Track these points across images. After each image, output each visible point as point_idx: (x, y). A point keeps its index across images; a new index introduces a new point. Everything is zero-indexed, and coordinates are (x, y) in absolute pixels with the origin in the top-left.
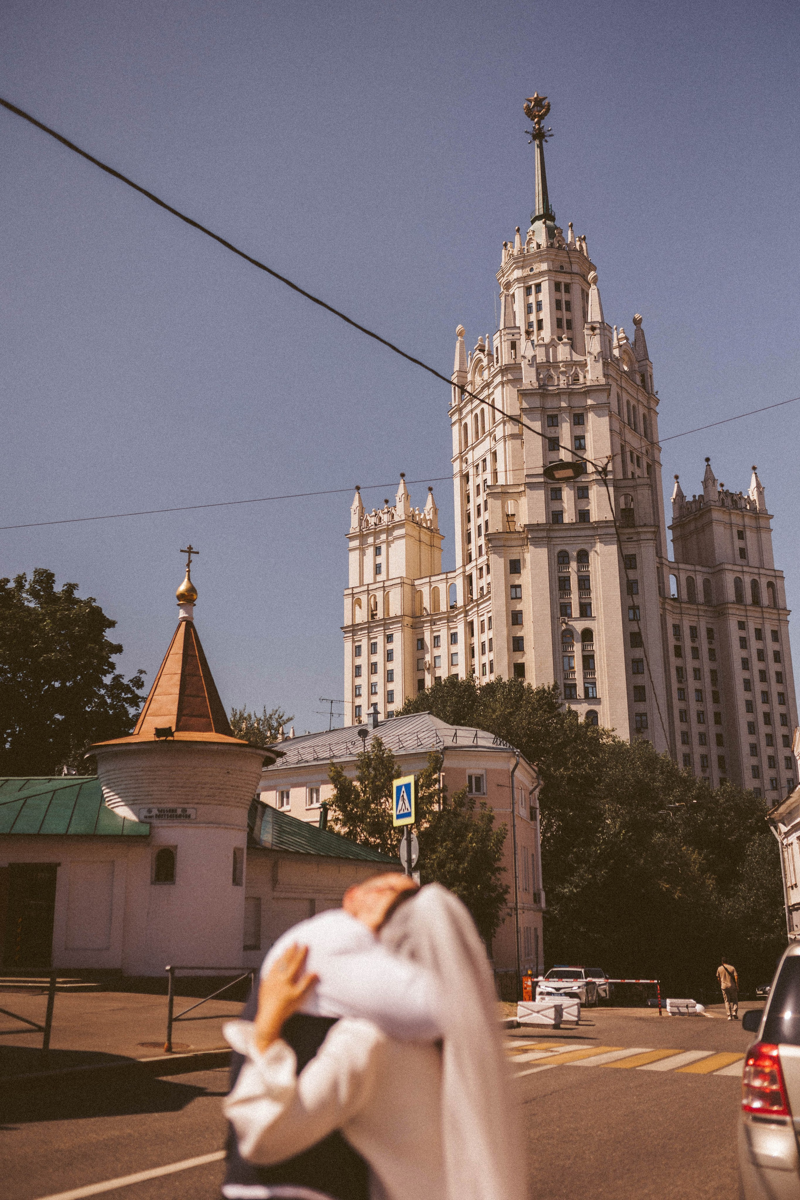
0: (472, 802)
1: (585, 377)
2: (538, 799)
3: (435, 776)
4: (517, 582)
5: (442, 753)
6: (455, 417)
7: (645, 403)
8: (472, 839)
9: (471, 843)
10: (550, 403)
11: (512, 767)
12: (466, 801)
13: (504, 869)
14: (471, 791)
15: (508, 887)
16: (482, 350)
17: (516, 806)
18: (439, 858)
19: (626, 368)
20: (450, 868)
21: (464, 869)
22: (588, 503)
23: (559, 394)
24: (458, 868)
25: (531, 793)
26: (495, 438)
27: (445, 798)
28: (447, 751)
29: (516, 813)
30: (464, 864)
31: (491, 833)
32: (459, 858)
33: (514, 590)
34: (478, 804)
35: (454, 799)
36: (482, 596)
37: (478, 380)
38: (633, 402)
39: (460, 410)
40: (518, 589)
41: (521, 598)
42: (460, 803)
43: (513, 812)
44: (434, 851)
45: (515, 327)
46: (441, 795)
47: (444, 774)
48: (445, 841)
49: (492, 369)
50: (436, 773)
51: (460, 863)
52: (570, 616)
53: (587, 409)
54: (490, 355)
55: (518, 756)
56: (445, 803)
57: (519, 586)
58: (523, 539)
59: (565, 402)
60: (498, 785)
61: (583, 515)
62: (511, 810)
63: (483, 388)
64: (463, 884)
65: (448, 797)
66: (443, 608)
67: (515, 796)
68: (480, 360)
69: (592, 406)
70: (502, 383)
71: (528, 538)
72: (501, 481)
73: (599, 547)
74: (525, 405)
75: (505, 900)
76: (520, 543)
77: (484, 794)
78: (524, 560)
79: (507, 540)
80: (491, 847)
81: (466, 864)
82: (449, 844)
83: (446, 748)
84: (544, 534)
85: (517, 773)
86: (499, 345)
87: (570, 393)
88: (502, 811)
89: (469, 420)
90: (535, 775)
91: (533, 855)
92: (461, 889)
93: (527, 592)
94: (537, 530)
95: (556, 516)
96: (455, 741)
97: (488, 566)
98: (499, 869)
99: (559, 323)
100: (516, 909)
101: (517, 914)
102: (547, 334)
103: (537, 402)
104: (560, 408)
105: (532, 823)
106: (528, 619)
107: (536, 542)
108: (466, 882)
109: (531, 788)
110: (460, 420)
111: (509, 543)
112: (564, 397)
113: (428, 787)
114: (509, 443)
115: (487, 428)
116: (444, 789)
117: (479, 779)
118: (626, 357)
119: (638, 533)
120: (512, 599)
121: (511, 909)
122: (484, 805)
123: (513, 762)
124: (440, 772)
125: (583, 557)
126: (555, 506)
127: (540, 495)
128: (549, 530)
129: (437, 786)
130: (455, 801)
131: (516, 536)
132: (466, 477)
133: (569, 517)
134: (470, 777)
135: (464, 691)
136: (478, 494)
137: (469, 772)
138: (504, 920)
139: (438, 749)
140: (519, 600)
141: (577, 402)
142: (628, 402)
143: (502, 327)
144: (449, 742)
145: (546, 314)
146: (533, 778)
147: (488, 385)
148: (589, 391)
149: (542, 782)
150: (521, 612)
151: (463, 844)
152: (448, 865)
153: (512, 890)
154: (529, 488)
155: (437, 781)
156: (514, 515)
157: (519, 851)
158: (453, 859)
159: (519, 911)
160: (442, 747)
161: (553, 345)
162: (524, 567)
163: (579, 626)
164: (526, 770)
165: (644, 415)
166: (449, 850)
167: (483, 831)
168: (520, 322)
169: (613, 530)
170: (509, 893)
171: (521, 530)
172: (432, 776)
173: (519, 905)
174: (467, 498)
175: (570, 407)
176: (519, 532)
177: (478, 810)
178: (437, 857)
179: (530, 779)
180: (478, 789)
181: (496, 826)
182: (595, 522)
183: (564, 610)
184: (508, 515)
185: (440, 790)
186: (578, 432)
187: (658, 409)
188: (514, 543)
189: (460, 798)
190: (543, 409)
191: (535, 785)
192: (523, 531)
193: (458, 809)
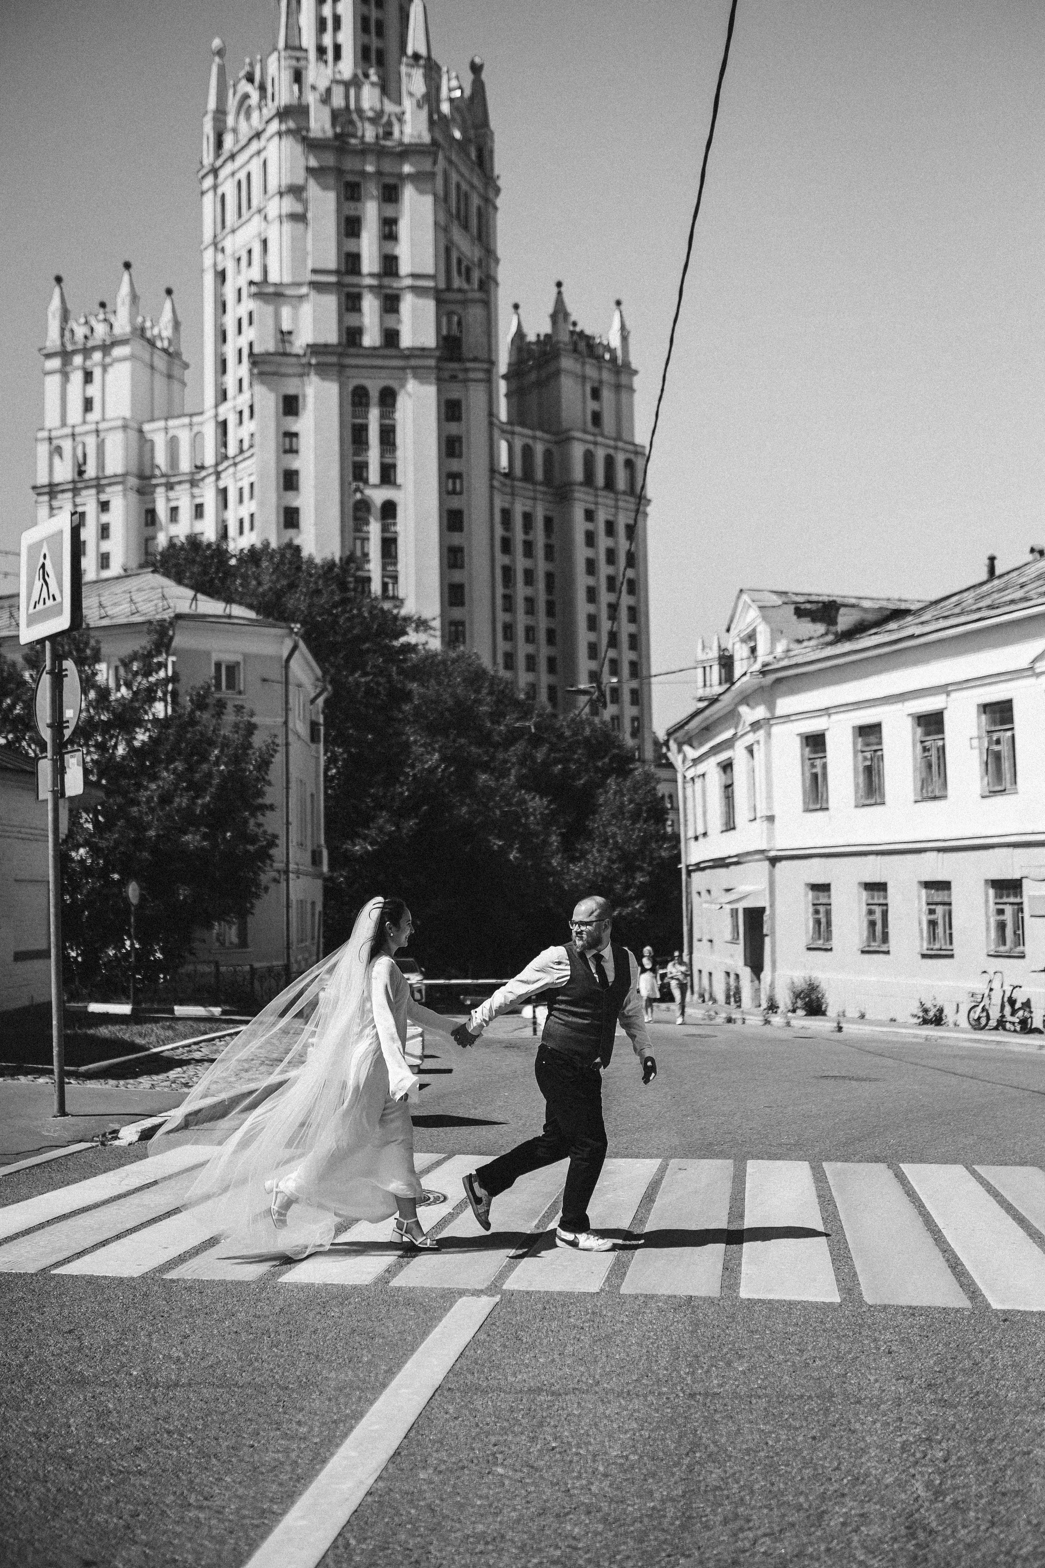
0: (221, 705)
1: (402, 132)
2: (323, 712)
3: (161, 659)
4: (294, 429)
5: (171, 623)
6: (209, 182)
7: (482, 191)
8: (217, 757)
9: (217, 763)
10: (350, 163)
11: (285, 654)
12: (210, 701)
13: (271, 807)
14: (218, 686)
15: (275, 837)
16: (250, 78)
17: (290, 713)
18: (163, 788)
19: (457, 135)
20: (180, 805)
21: (203, 805)
22: (399, 321)
23: (364, 151)
24: (194, 804)
25: (313, 701)
26: (265, 217)
27: (175, 694)
28: (180, 622)
29: (291, 725)
30: (204, 797)
31: (250, 752)
32: (198, 789)
33: (287, 440)
34: (230, 708)
35: (191, 695)
36: (242, 451)
37: (243, 126)
38: (464, 187)
39: (215, 171)
40: (294, 440)
41: (297, 452)
42: (200, 703)
43: (286, 723)
44: (154, 778)
45: (300, 48)
46: (170, 687)
47: (174, 658)
48: (172, 762)
49: (265, 110)
50: (159, 653)
51: (197, 797)
52: (366, 481)
53: (403, 178)
54: (262, 88)
55: (296, 634)
56: (175, 702)
57: (296, 435)
58: (303, 365)
59: (371, 164)
60: (264, 680)
61: (391, 337)
62: (283, 720)
63: (250, 140)
64: (204, 830)
65: (182, 691)
66: (185, 466)
67: (291, 701)
68: (246, 96)
69: (409, 176)
70: (280, 134)
71: (310, 364)
72: (273, 277)
73: (412, 385)
74: (313, 163)
75: (270, 857)
76: (299, 370)
77: (240, 693)
78: (304, 396)
79: (280, 365)
80: (251, 772)
81: (208, 798)
82: (180, 766)
83: (179, 617)
84: (333, 359)
85: (292, 663)
86: (277, 74)
87: (379, 151)
88: (268, 721)
89: (228, 188)
90: (319, 673)
91: (312, 795)
92: (198, 837)
93: (307, 443)
94: (324, 354)
95: (352, 335)
96: (193, 606)
97: (251, 407)
98: (263, 808)
99: (365, 54)
100: (287, 872)
101: (287, 880)
102: (347, 67)
103: (330, 160)
104: (363, 173)
105: (313, 746)
106: (307, 481)
107: (322, 370)
108: (206, 826)
109: (313, 695)
110: (215, 187)
111: (283, 370)
112: (371, 158)
113: (147, 674)
114: (287, 226)
115: (255, 203)
116: (174, 678)
117: (232, 669)
118: (458, 117)
119: (466, 370)
120: (286, 452)
121: (279, 871)
122: (239, 709)
123: (288, 644)
124: (168, 655)
125: (388, 398)
126: (351, 320)
127: (330, 302)
128: (341, 355)
129: (162, 674)
130: (191, 700)
131: (293, 360)
132: (221, 276)
133: (371, 338)
134: (218, 665)
135: (212, 557)
136: (239, 300)
137: (215, 657)
138: (266, 889)
139: (166, 617)
140: (294, 455)
141: (388, 166)
142: (458, 186)
143: (281, 44)
144: (184, 607)
145: (346, 37)
146: (318, 679)
147: (258, 135)
148: (407, 152)
149: (329, 687)
150: (296, 473)
151: (205, 767)
152: (177, 800)
153: (281, 842)
154: (314, 288)
155: (162, 665)
156: (290, 333)
157: (293, 785)
158: (187, 789)
159: (291, 875)
160: (172, 615)
161: (355, 83)
162: (304, 408)
163: (378, 496)
164: (308, 663)
165: (479, 209)
166: (179, 777)
167: (236, 748)
168: (308, 40)
169: (432, 362)
170: (277, 846)
171: (301, 352)
172: (153, 657)
173: (292, 866)
174: (222, 307)
175: (379, 173)
176: (297, 356)
177: (230, 717)
178: (159, 786)
179: (313, 678)
180: (231, 685)
181: (258, 740)
182: (408, 349)
183: (359, 471)
184: (282, 332)
185: (167, 680)
186: (389, 212)
187: (499, 202)
188: (290, 371)
189: (198, 694)
190: (339, 172)
191: (318, 691)
192: (305, 355)
193: (198, 713)
